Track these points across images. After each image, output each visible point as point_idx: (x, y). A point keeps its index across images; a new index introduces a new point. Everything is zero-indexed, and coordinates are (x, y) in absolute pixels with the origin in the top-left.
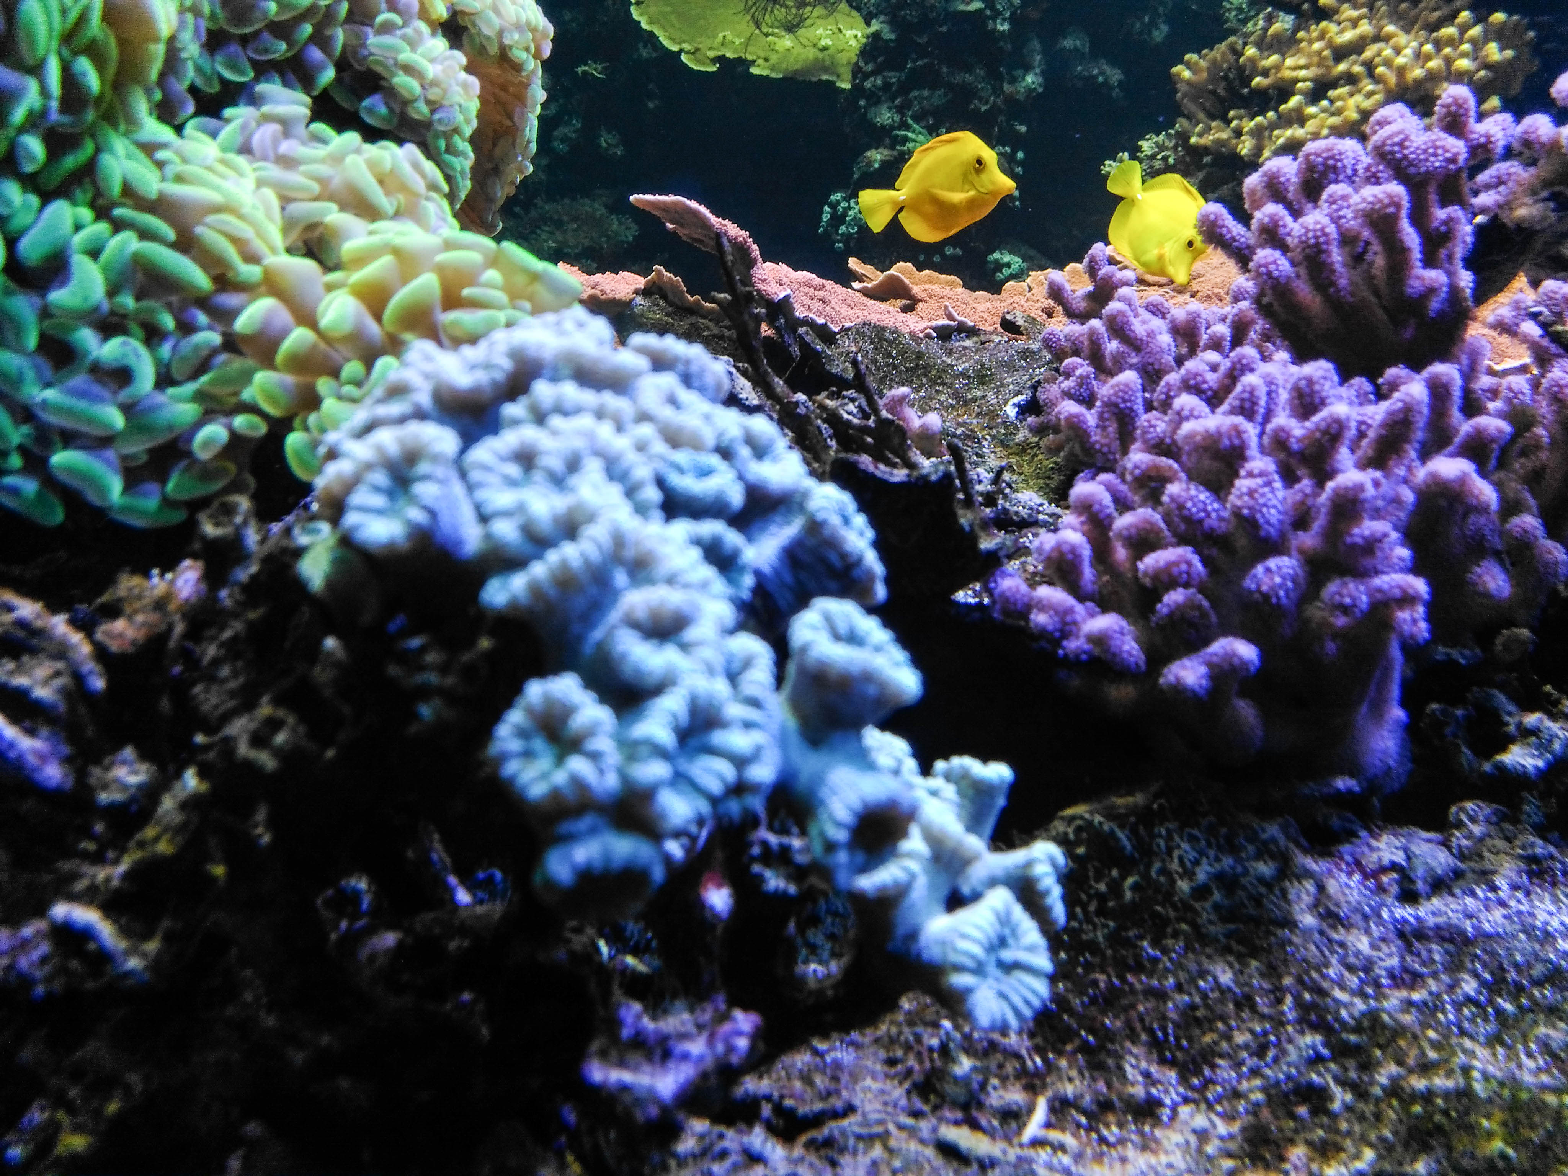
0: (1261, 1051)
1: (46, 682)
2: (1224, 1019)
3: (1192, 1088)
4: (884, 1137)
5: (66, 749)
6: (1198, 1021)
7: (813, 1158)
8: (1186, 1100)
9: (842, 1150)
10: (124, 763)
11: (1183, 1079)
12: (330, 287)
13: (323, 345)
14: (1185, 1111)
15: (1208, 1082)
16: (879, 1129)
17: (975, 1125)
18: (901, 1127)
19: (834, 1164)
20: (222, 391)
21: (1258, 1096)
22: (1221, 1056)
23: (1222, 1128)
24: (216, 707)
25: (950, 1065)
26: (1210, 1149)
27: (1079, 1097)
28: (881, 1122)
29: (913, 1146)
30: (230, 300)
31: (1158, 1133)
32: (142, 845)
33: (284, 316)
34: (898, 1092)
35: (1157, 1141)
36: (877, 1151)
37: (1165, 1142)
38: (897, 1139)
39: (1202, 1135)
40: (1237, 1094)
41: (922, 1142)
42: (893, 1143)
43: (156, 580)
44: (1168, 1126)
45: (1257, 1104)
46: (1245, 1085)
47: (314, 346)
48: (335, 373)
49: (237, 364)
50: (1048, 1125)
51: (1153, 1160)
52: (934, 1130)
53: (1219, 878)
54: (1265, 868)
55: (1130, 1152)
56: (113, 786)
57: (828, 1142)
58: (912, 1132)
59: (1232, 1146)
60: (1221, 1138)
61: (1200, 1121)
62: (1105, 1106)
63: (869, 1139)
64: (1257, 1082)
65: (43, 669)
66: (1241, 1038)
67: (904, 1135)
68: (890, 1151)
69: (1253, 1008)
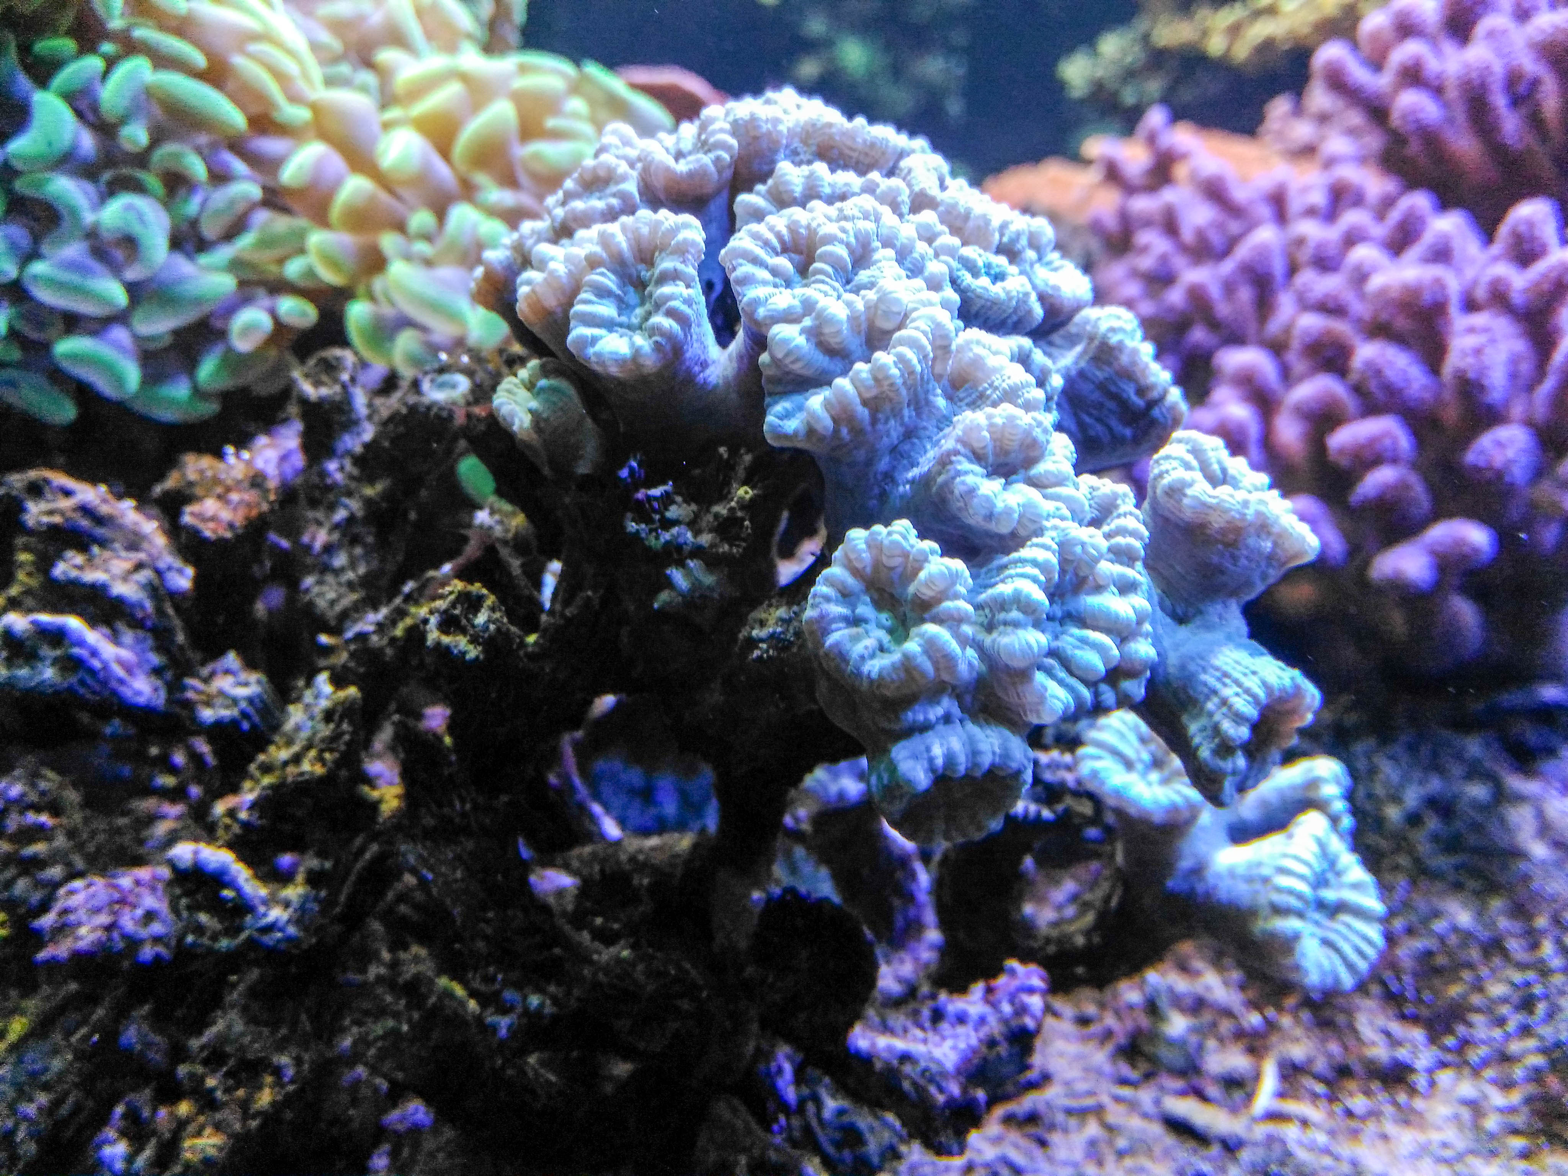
0: (1527, 1004)
1: (125, 577)
2: (1470, 966)
3: (1448, 1050)
4: (1098, 1110)
5: (156, 659)
6: (1438, 971)
7: (1014, 1135)
8: (1443, 1065)
9: (1052, 1127)
10: (227, 672)
11: (1433, 1039)
12: (387, 126)
13: (384, 196)
14: (1445, 1077)
15: (1465, 1043)
16: (1089, 1102)
17: (1201, 1096)
18: (1117, 1099)
19: (1043, 1143)
20: (264, 258)
21: (1538, 1060)
22: (1478, 1010)
23: (1498, 1099)
24: (332, 603)
25: (1160, 1025)
26: (1491, 1123)
27: (1310, 1061)
28: (1091, 1093)
29: (1135, 1123)
30: (270, 145)
31: (1418, 1103)
32: (266, 769)
33: (337, 163)
34: (1100, 1057)
35: (1419, 1114)
36: (1093, 1128)
37: (1429, 1116)
38: (1116, 1114)
39: (1475, 1107)
40: (1505, 1058)
41: (1145, 1116)
42: (1111, 1119)
43: (232, 460)
44: (1426, 1096)
45: (1537, 1070)
46: (1515, 1047)
47: (372, 199)
48: (400, 227)
49: (281, 224)
50: (1281, 1095)
51: (1422, 1138)
52: (1157, 1102)
53: (1432, 803)
54: (1478, 791)
55: (1390, 1128)
56: (219, 701)
57: (1032, 1118)
58: (1133, 1105)
59: (1519, 1120)
60: (1501, 1110)
61: (1467, 1088)
62: (1343, 1072)
63: (1082, 1113)
64: (1531, 1043)
65: (121, 563)
66: (1497, 990)
67: (1121, 1109)
68: (1110, 1128)
69: (1505, 954)
